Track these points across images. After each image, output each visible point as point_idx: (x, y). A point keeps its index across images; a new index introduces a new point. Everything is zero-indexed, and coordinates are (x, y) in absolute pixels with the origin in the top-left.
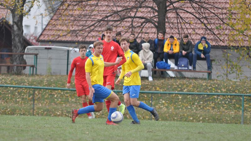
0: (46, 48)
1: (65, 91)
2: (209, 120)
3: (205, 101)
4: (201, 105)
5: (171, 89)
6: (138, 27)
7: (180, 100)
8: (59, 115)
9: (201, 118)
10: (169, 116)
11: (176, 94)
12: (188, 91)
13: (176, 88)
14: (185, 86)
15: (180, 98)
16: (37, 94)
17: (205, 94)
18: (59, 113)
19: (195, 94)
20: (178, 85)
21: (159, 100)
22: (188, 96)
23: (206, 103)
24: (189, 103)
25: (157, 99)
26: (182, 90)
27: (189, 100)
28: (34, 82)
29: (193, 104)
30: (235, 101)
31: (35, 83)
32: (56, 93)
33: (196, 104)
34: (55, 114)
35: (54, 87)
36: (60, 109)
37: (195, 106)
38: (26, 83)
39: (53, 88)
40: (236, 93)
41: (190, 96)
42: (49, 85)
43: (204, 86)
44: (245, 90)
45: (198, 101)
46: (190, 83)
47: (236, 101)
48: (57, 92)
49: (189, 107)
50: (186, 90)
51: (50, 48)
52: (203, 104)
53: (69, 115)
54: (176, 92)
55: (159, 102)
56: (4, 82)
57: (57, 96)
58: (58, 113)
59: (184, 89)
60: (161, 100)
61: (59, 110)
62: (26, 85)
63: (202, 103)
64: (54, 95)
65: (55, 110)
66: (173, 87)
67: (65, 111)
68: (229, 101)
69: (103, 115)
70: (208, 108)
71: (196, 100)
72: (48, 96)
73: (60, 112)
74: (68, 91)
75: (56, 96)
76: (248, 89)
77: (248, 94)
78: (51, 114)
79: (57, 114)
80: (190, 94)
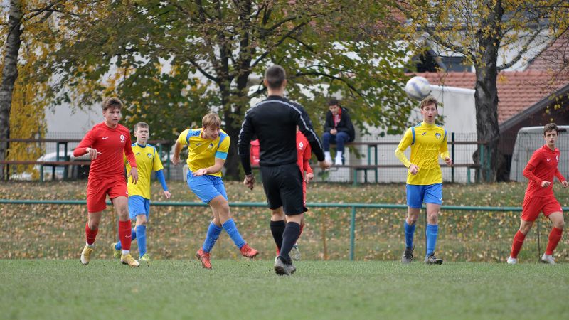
8: (481, 260)
16: (467, 220)
18: (483, 254)
28: (466, 196)
31: (467, 199)
32: (503, 217)
34: (474, 258)
35: (502, 204)
36: (487, 249)
38: (450, 199)
39: (498, 208)
42: (494, 202)
48: (505, 214)
51: (564, 131)
53: (500, 258)
57: (503, 223)
58: (481, 256)
61: (485, 250)
62: (449, 204)
64: (499, 221)
65: (476, 250)
67: (496, 252)
72: (487, 223)
73: (485, 253)
75: (501, 223)
78: (467, 258)
79: (478, 257)
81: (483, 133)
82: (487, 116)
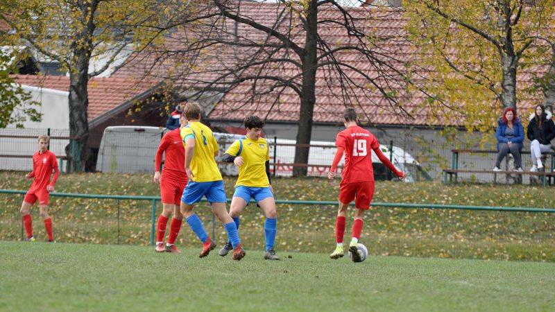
0: (136, 130)
1: (105, 200)
2: (312, 246)
3: (330, 215)
4: (320, 222)
5: (279, 196)
6: (264, 93)
7: (289, 214)
9: (300, 243)
10: (249, 239)
11: (285, 203)
12: (306, 199)
13: (288, 193)
14: (303, 191)
15: (291, 209)
16: (58, 204)
17: (332, 204)
19: (316, 204)
20: (293, 189)
21: (255, 213)
22: (304, 207)
23: (330, 219)
24: (303, 218)
25: (251, 213)
26: (296, 198)
27: (303, 214)
29: (309, 220)
30: (379, 214)
32: (89, 202)
33: (314, 220)
34: (63, 237)
35: (89, 192)
36: (74, 229)
37: (311, 224)
39: (85, 195)
40: (384, 201)
41: (308, 207)
42: (82, 189)
43: (335, 191)
44: (400, 197)
45: (317, 215)
46: (315, 186)
47: (381, 215)
48: (91, 200)
49: (300, 225)
50: (303, 197)
51: (143, 130)
52: (325, 220)
54: (287, 201)
55: (254, 217)
56: (9, 185)
57: (89, 208)
58: (69, 235)
59: (301, 195)
60: (259, 214)
63: (323, 218)
64: (86, 205)
65: (66, 230)
66: (284, 192)
67: (82, 232)
68: (368, 215)
69: (141, 237)
70: (330, 226)
71: (315, 213)
72: (75, 207)
73: (73, 233)
74: (110, 200)
75: (87, 208)
76: (405, 196)
77: (403, 204)
79: (66, 236)
80: (307, 204)
81: (75, 130)
82: (79, 115)
